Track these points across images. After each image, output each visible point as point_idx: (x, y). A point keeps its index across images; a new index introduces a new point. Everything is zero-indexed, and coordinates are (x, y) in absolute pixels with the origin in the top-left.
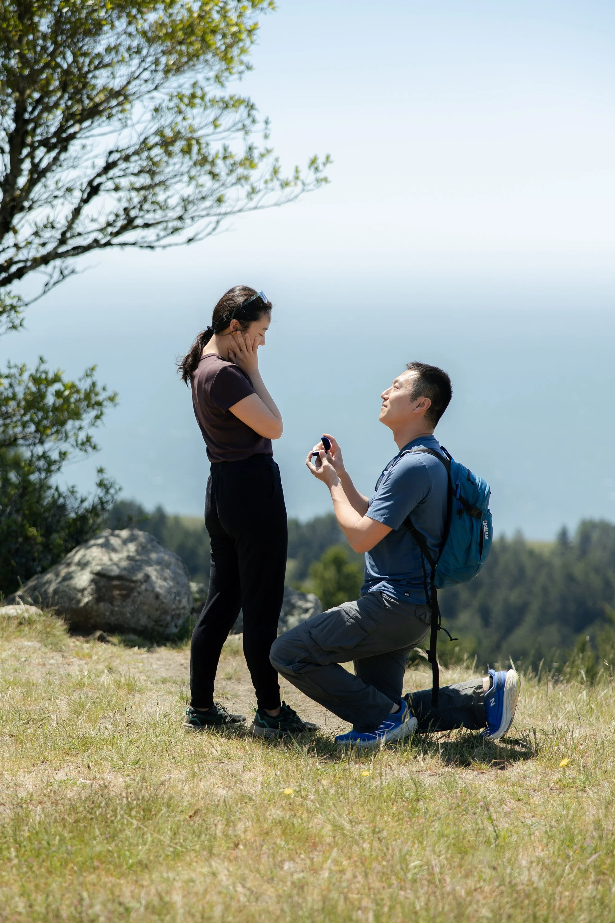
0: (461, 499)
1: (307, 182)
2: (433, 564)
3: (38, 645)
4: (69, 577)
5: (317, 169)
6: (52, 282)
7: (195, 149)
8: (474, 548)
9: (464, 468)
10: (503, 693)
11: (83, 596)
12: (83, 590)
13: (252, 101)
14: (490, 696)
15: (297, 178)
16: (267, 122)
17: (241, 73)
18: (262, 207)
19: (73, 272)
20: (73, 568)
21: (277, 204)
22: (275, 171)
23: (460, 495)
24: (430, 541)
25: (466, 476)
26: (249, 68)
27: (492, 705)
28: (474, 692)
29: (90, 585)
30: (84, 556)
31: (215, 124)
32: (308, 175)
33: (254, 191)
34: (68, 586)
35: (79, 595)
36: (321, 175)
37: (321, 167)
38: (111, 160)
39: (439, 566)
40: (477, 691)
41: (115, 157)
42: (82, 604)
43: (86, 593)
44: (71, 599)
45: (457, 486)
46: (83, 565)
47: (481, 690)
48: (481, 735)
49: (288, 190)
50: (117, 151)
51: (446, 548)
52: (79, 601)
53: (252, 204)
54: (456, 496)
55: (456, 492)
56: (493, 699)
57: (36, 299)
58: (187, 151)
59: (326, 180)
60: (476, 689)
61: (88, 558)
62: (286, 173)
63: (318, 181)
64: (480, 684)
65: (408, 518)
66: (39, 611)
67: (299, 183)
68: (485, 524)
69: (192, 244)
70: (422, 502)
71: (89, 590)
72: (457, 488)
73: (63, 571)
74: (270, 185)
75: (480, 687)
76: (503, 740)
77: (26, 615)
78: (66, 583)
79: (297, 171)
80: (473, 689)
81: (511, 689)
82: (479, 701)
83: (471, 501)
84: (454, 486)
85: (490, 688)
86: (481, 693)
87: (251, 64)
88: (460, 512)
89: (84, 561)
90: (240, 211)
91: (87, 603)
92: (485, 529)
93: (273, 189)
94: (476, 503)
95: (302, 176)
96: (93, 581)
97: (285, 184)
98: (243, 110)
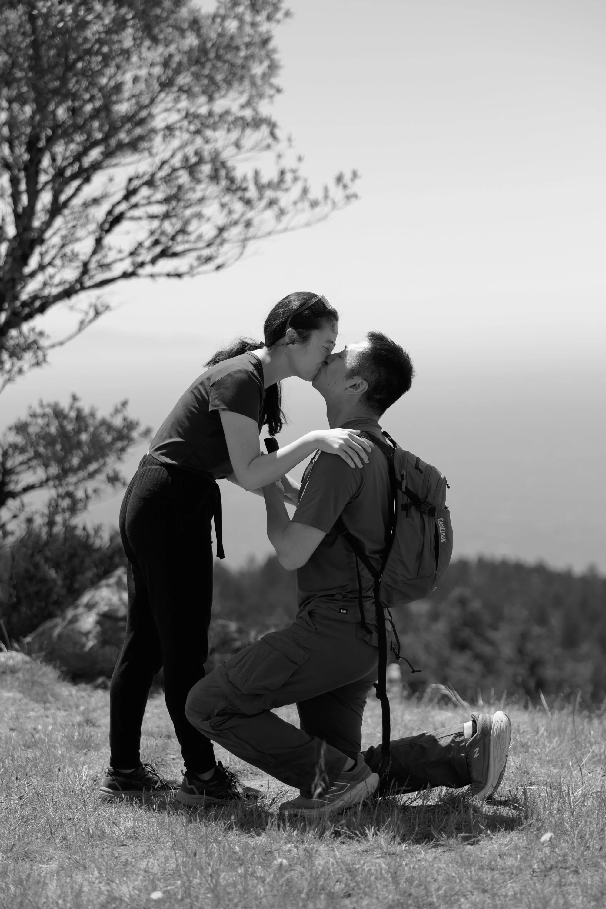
0: (408, 492)
1: (336, 200)
2: (377, 575)
3: (19, 696)
4: (75, 619)
5: (345, 187)
6: (87, 320)
7: (223, 173)
8: (428, 555)
9: (412, 456)
10: (490, 740)
11: (88, 639)
12: (87, 634)
13: (274, 119)
14: (473, 744)
15: (326, 197)
16: (290, 140)
17: (271, 97)
18: (293, 229)
19: (107, 308)
20: (81, 610)
21: (308, 224)
22: (305, 191)
23: (406, 488)
24: (369, 546)
25: (414, 465)
26: (279, 91)
27: (476, 756)
28: (453, 741)
29: (95, 627)
30: (93, 597)
31: (237, 145)
32: (337, 193)
33: (282, 212)
34: (73, 630)
35: (84, 639)
36: (349, 192)
37: (349, 183)
38: (132, 187)
39: (384, 578)
40: (457, 740)
41: (136, 183)
42: (87, 649)
43: (91, 636)
44: (75, 644)
45: (402, 476)
46: (90, 607)
47: (461, 738)
48: (464, 795)
49: (317, 210)
50: (137, 177)
51: (393, 555)
52: (83, 646)
53: (281, 226)
54: (401, 489)
55: (401, 484)
56: (477, 749)
57: (71, 338)
58: (214, 177)
59: (355, 196)
60: (456, 737)
61: (97, 598)
62: (316, 193)
63: (348, 198)
64: (460, 731)
65: (340, 519)
66: (27, 658)
67: (329, 202)
68: (440, 523)
69: (222, 272)
70: (355, 497)
71: (94, 633)
72: (402, 479)
73: (70, 613)
74: (300, 206)
75: (461, 734)
76: (491, 800)
77: (11, 662)
78: (70, 627)
79: (326, 190)
80: (451, 738)
81: (499, 736)
82: (459, 752)
83: (421, 495)
84: (399, 477)
85: (473, 735)
86: (462, 741)
87: (280, 88)
88: (406, 508)
89: (92, 602)
90: (269, 234)
91: (92, 648)
92: (441, 528)
93: (303, 210)
94: (427, 497)
95: (331, 193)
96: (98, 623)
97: (314, 204)
98: (265, 130)
